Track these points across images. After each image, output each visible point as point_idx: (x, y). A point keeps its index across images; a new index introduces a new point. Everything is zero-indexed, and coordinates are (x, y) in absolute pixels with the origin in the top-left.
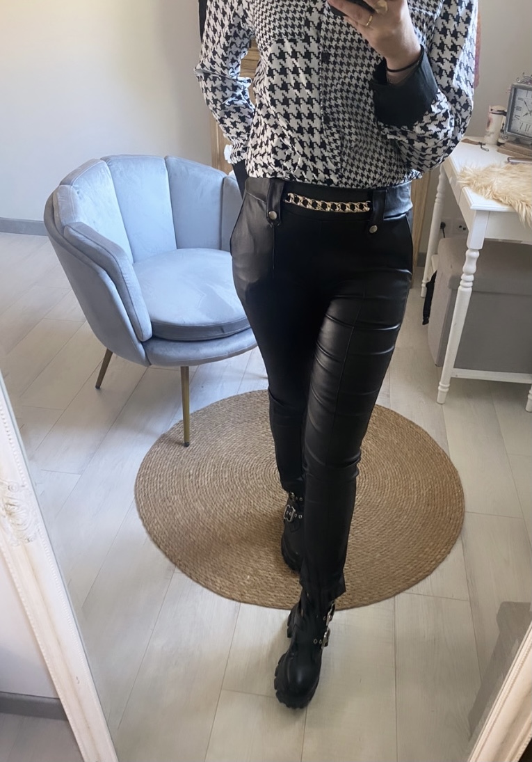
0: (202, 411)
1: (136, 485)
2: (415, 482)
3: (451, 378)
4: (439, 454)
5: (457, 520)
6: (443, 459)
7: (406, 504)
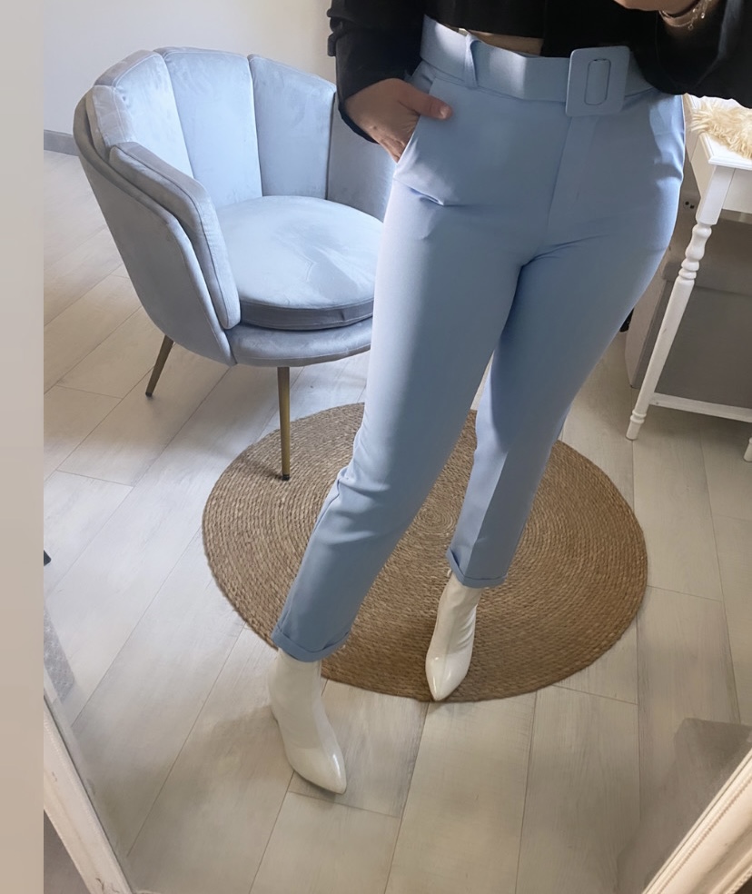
1: (205, 510)
3: (650, 406)
4: (621, 506)
5: (634, 597)
6: (626, 513)
7: (569, 568)
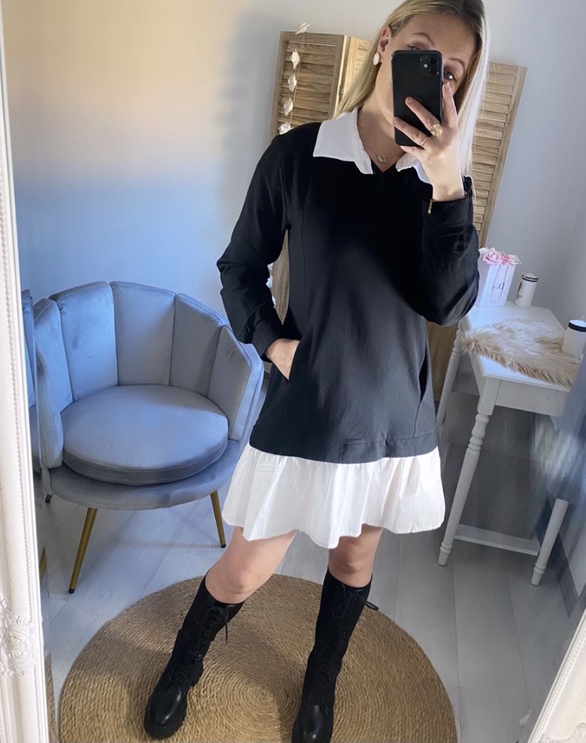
3: (454, 539)
6: (437, 686)
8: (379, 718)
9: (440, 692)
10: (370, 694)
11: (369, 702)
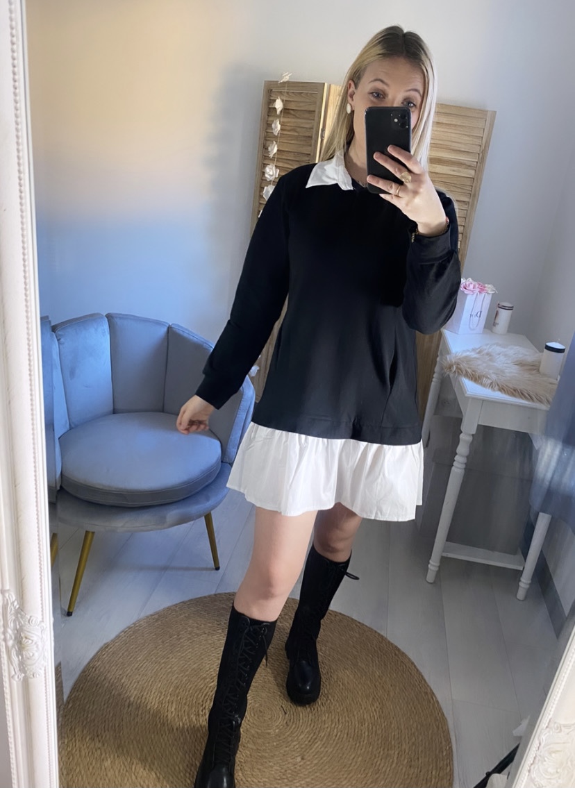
0: (156, 616)
2: (396, 733)
3: (442, 557)
4: (426, 693)
7: (385, 763)
8: (376, 732)
9: (433, 705)
10: (365, 709)
11: (365, 716)
